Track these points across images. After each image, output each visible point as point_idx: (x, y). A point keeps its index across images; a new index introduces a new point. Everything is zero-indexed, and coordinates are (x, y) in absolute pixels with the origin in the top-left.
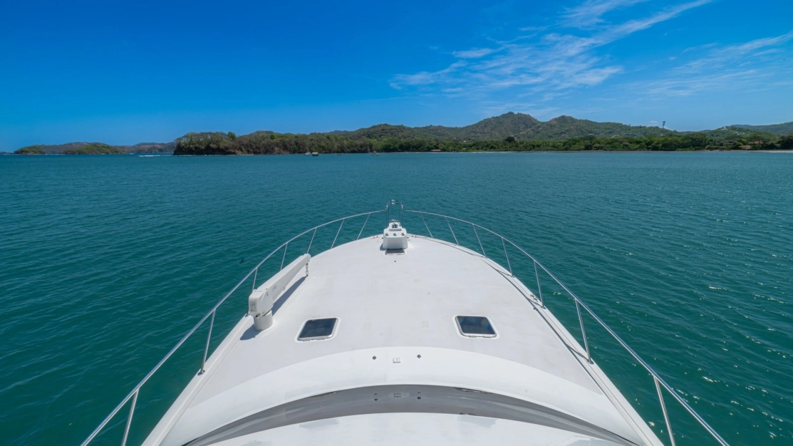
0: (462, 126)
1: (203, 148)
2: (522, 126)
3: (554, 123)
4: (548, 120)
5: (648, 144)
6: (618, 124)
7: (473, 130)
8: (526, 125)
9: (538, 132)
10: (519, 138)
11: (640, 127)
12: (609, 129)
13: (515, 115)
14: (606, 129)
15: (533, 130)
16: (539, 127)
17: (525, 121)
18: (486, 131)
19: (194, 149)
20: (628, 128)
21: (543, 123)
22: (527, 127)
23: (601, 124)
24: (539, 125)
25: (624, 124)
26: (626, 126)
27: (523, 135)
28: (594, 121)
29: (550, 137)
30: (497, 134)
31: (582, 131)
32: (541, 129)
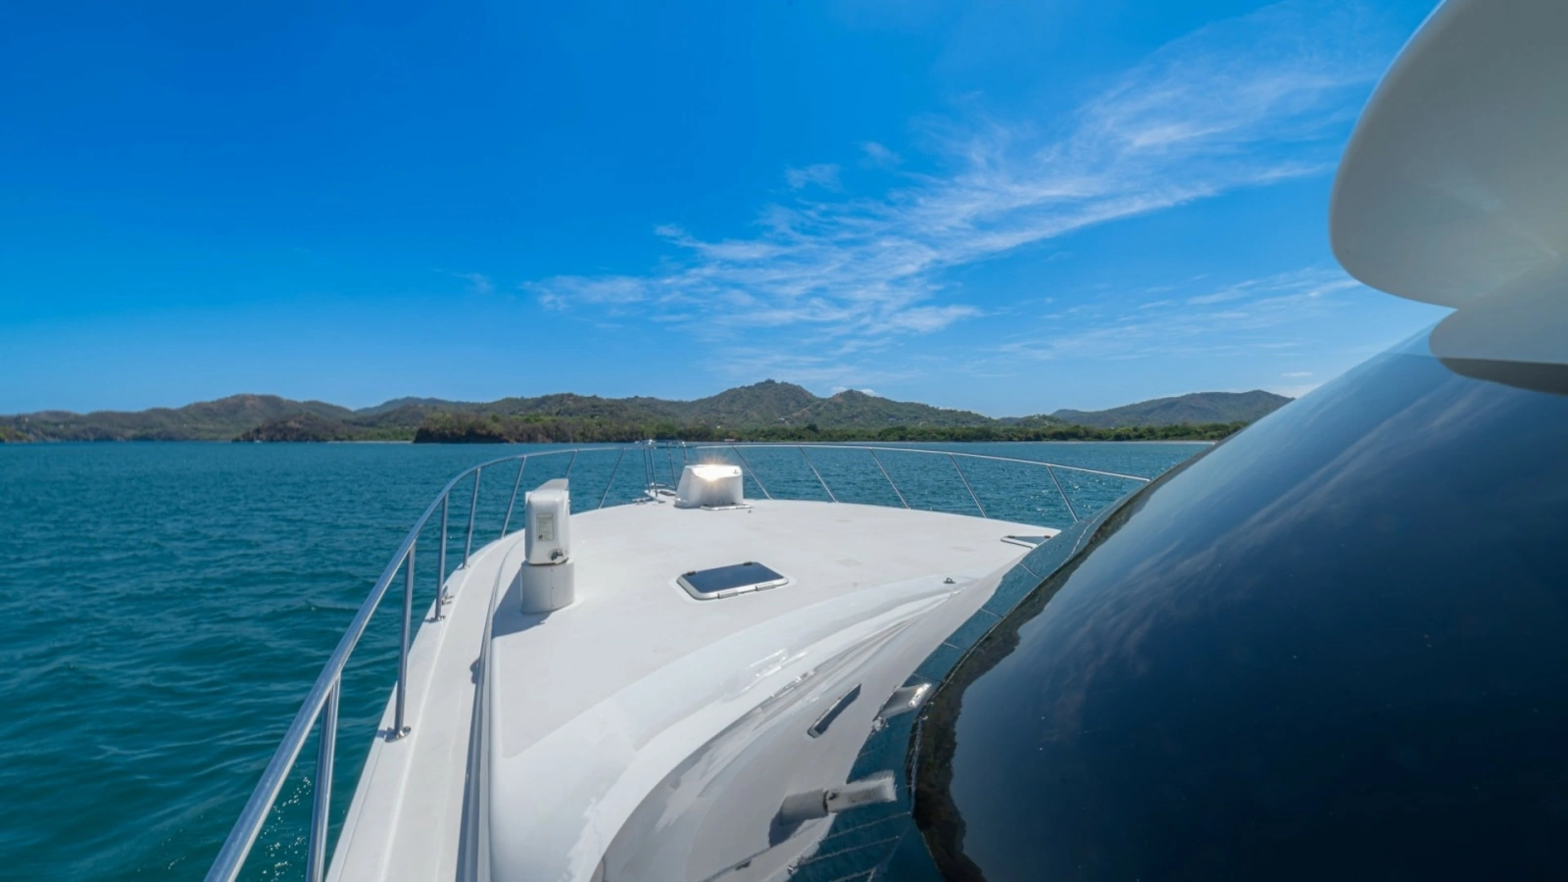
0: (690, 399)
1: (464, 433)
2: (792, 404)
3: (840, 400)
4: (831, 396)
5: (951, 436)
6: (923, 406)
7: (713, 407)
8: (798, 402)
9: (818, 414)
10: (792, 423)
11: (951, 411)
12: (913, 412)
13: (777, 385)
14: (910, 412)
15: (810, 410)
16: (819, 406)
17: (794, 395)
18: (735, 409)
19: (449, 436)
20: (934, 412)
21: (823, 400)
22: (800, 405)
23: (904, 404)
24: (817, 403)
25: (931, 406)
26: (933, 408)
27: (797, 417)
28: (893, 400)
29: (839, 422)
30: (755, 415)
31: (880, 415)
32: (822, 408)
